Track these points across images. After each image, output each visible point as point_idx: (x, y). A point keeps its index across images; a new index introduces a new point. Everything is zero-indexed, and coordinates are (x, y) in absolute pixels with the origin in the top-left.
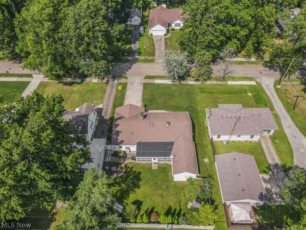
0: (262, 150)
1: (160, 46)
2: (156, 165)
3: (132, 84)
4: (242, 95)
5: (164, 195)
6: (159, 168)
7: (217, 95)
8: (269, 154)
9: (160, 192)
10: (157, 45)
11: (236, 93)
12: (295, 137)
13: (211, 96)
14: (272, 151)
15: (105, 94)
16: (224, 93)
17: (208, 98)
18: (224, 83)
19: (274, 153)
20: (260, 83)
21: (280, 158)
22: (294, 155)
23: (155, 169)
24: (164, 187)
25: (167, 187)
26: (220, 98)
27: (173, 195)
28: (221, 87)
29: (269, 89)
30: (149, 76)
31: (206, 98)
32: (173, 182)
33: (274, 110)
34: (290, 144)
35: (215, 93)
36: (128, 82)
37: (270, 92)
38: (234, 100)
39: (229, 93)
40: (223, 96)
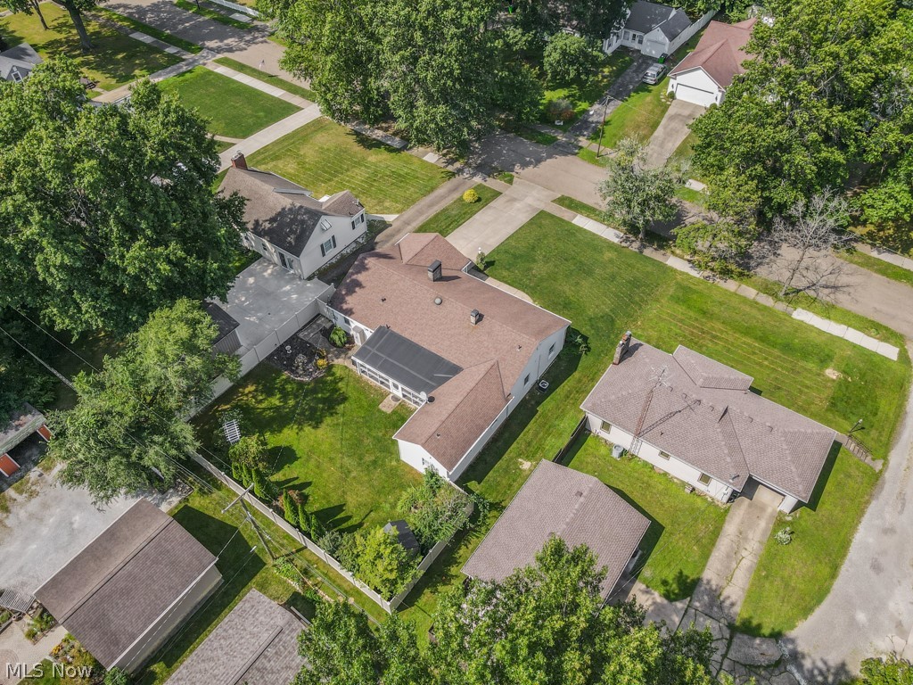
0: (716, 533)
1: (670, 134)
2: (393, 403)
3: (513, 200)
4: (801, 363)
5: (353, 475)
6: (394, 412)
7: (718, 325)
8: (728, 556)
9: (351, 462)
10: (665, 128)
11: (787, 348)
12: (877, 568)
13: (697, 320)
14: (744, 553)
15: (425, 195)
16: (747, 332)
17: (681, 321)
18: (781, 307)
19: (746, 563)
21: (753, 585)
23: (384, 409)
24: (369, 458)
25: (374, 462)
26: (719, 338)
27: (373, 486)
28: (748, 309)
30: (572, 200)
31: (675, 318)
32: (398, 460)
35: (718, 319)
36: (506, 192)
38: (760, 365)
39: (763, 339)
40: (736, 339)
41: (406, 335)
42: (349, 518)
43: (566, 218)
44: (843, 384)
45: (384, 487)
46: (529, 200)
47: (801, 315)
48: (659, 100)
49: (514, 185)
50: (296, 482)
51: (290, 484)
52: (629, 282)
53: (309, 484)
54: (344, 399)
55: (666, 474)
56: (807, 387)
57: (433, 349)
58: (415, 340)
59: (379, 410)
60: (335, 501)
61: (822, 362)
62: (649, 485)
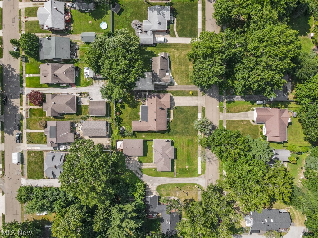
1: (238, 116)
4: (186, 162)
5: (127, 118)
10: (240, 114)
11: (189, 159)
13: (186, 145)
14: (150, 166)
15: (186, 84)
16: (189, 153)
21: (146, 169)
22: (149, 176)
24: (131, 117)
27: (127, 121)
29: (194, 180)
30: (205, 110)
32: (133, 121)
33: (177, 177)
41: (148, 110)
43: (199, 111)
46: (199, 102)
48: (250, 108)
49: (202, 97)
54: (136, 108)
56: (182, 165)
57: (148, 116)
58: (148, 113)
59: (138, 113)
60: (123, 118)
61: (189, 165)
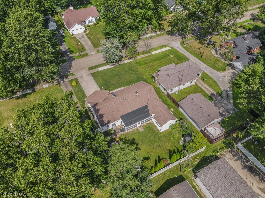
0: (200, 88)
1: (85, 41)
2: (141, 128)
3: (81, 77)
4: (167, 58)
5: (161, 145)
6: (144, 129)
7: (151, 63)
8: (206, 89)
9: (156, 144)
10: (82, 41)
11: (162, 58)
12: (212, 73)
13: (147, 66)
14: (206, 86)
16: (155, 60)
17: (146, 68)
18: (149, 54)
19: (208, 87)
20: (172, 47)
21: (212, 89)
22: (218, 84)
23: (142, 131)
25: (159, 138)
26: (155, 65)
27: (166, 141)
28: (150, 58)
29: (180, 49)
30: (92, 67)
31: (145, 68)
32: (161, 133)
34: (212, 79)
35: (149, 63)
36: (77, 77)
37: (182, 50)
38: (164, 63)
39: (158, 60)
40: (156, 63)
41: (128, 112)
42: (174, 150)
43: (97, 71)
44: (175, 56)
45: (168, 139)
46: (84, 74)
47: (154, 53)
48: (71, 37)
49: (76, 74)
50: (157, 160)
51: (157, 161)
52: (129, 70)
53: (159, 157)
54: (134, 139)
55: (184, 89)
56: (173, 60)
57: (137, 108)
58: (131, 111)
59: (142, 132)
60: (168, 152)
61: (168, 56)
62: (186, 92)
